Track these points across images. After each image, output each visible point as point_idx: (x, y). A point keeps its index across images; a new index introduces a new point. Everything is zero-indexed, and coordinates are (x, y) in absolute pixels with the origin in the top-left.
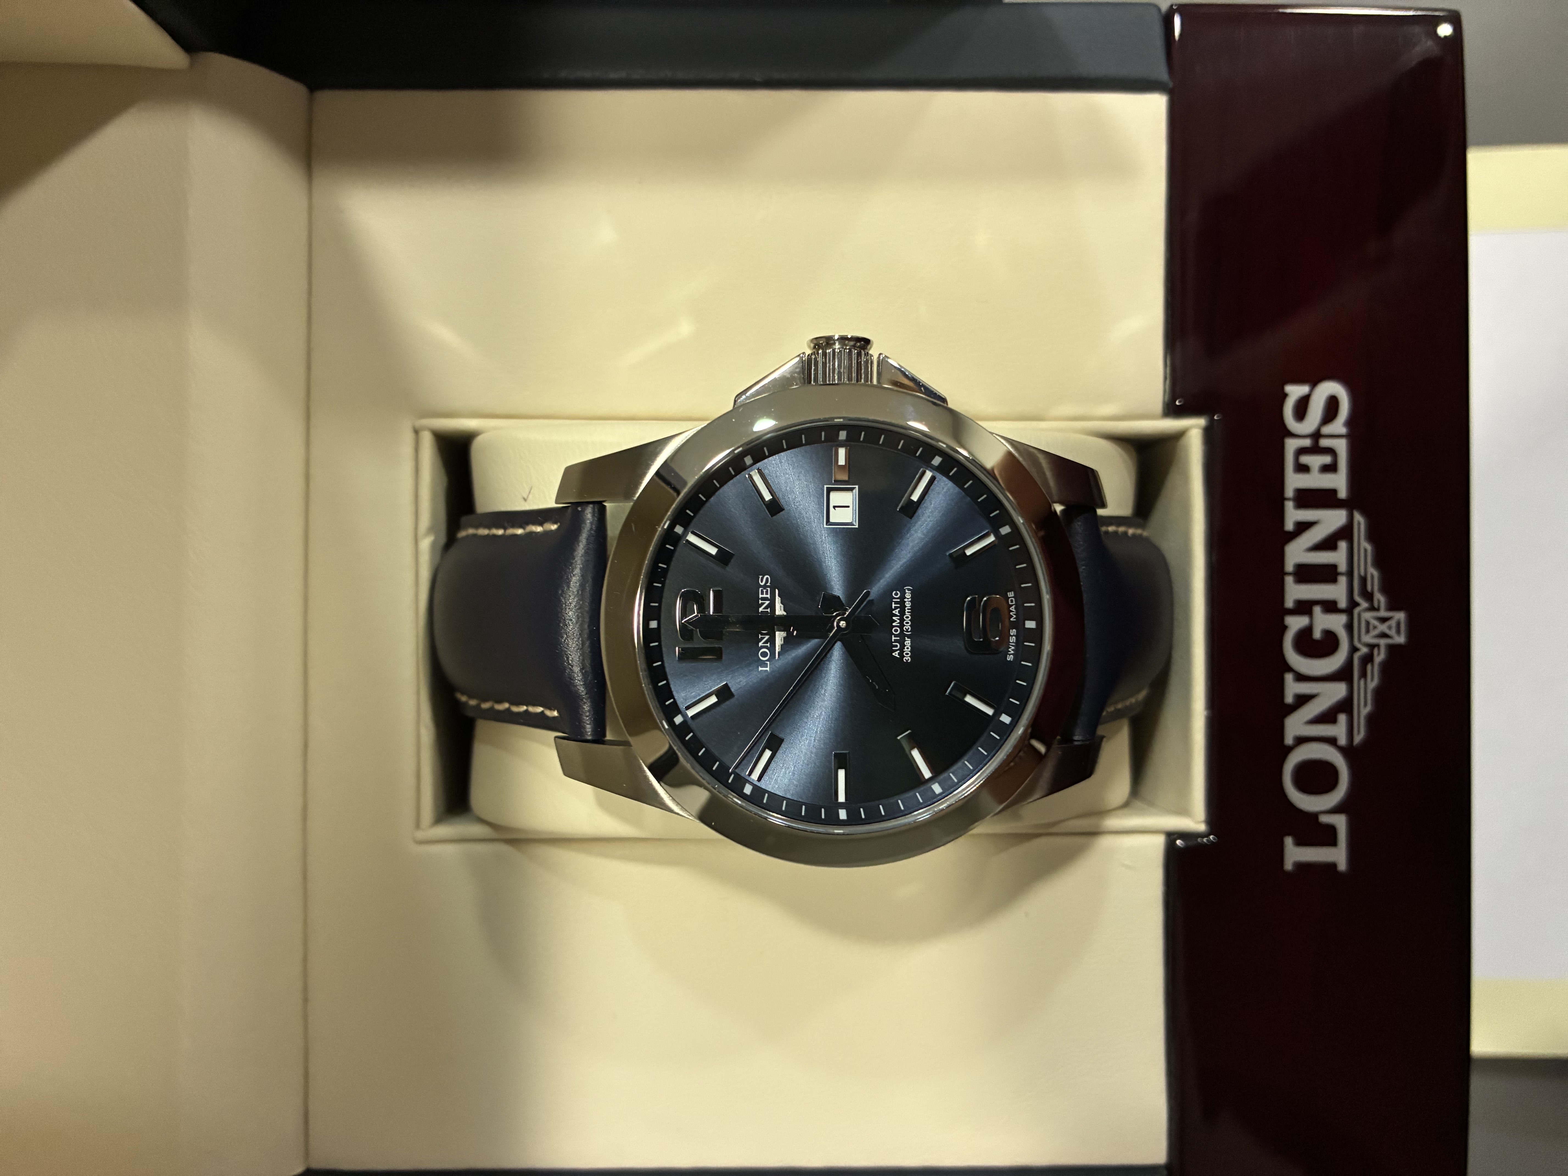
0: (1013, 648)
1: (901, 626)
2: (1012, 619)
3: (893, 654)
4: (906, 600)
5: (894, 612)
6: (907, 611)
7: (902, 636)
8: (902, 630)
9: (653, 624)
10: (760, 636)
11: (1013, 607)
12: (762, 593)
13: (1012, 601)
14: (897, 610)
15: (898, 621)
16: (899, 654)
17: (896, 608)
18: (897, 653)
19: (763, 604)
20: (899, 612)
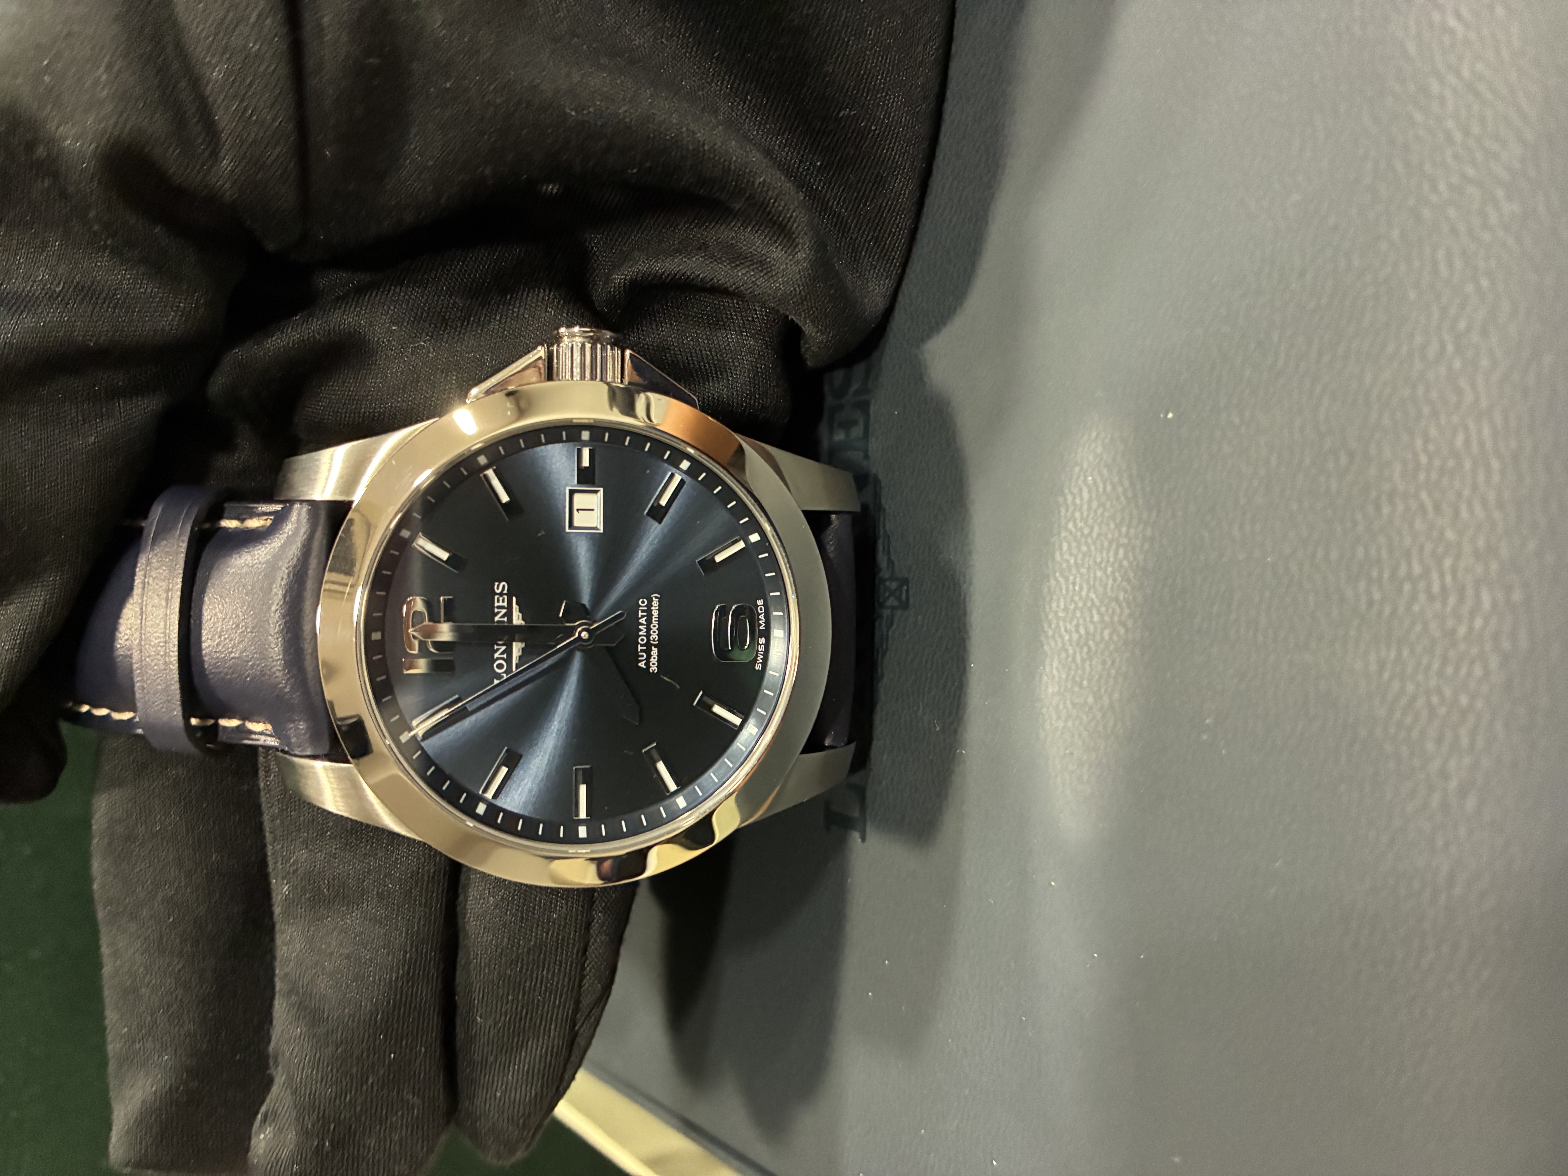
0: (762, 657)
1: (648, 635)
2: (761, 628)
3: (640, 664)
4: (653, 608)
5: (640, 621)
6: (654, 619)
7: (648, 646)
8: (648, 640)
9: (376, 636)
10: (496, 647)
11: (763, 615)
12: (498, 601)
13: (761, 609)
14: (644, 619)
15: (645, 630)
16: (645, 664)
17: (643, 616)
18: (643, 663)
19: (498, 613)
20: (646, 621)
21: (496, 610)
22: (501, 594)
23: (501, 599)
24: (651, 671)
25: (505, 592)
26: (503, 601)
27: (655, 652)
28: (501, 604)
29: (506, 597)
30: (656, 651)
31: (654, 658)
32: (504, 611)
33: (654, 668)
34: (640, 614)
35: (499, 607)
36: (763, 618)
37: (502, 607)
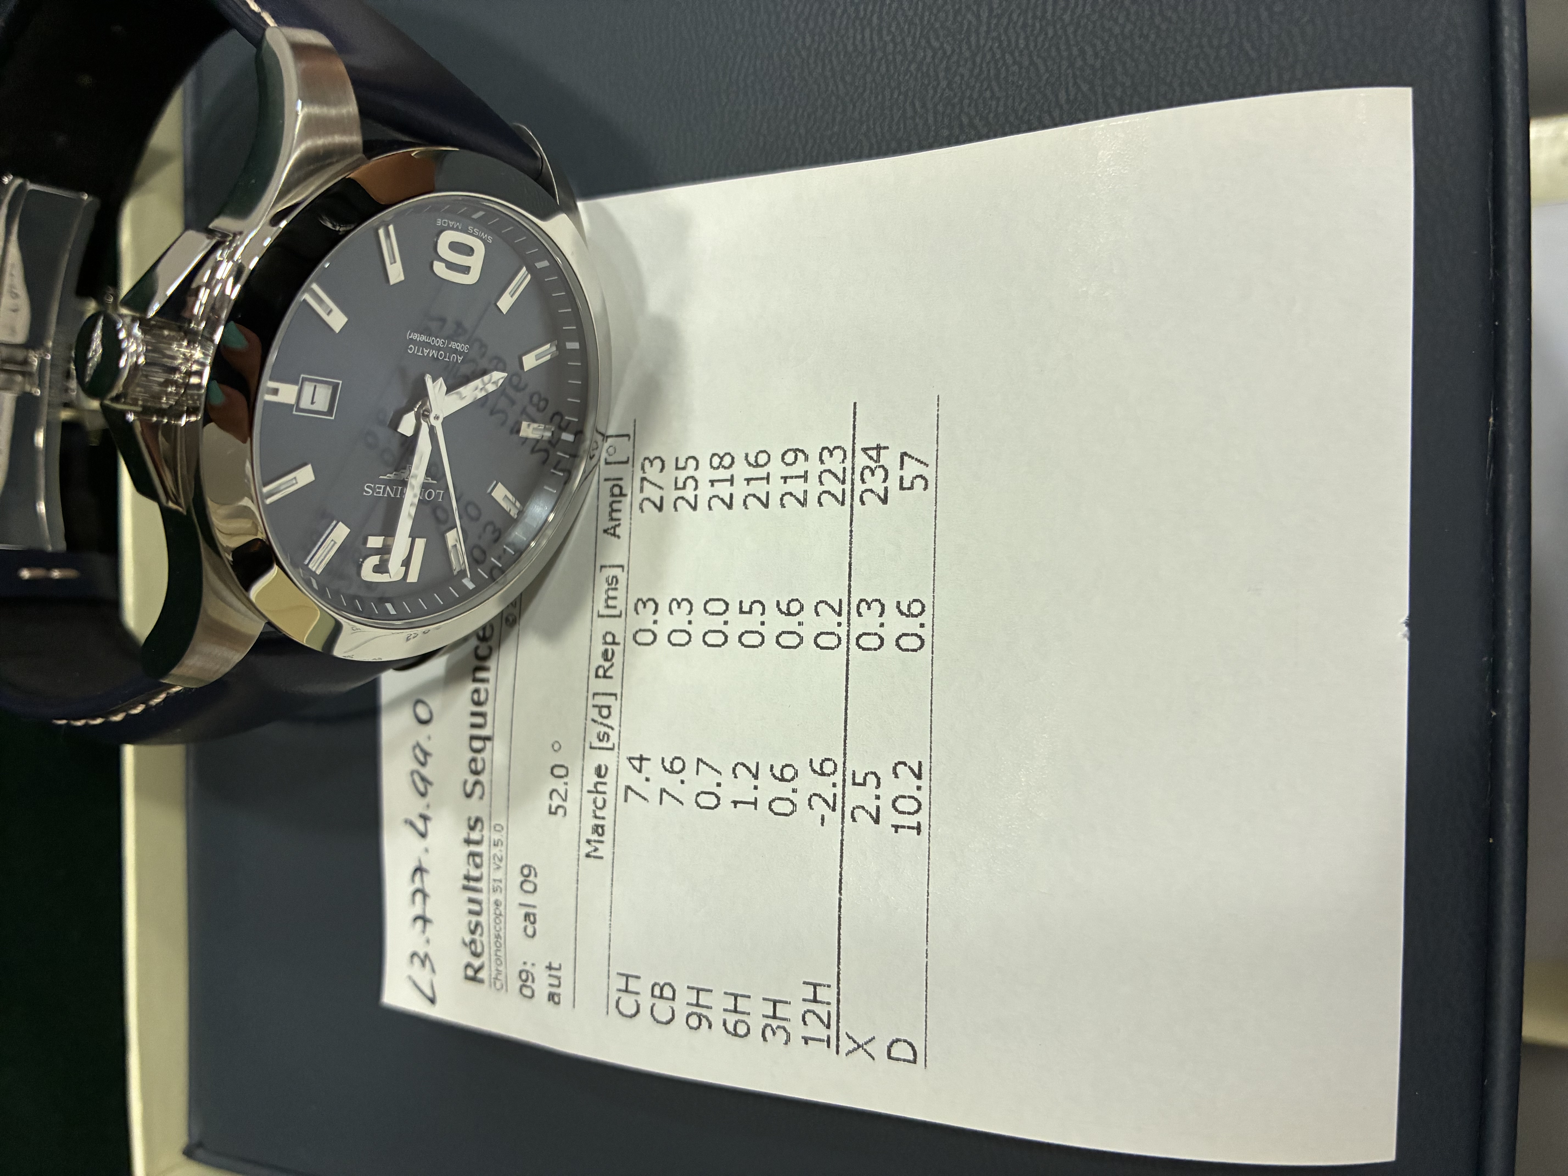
1: (439, 349)
2: (460, 228)
3: (459, 362)
4: (418, 339)
5: (425, 355)
6: (427, 341)
7: (449, 351)
8: (443, 349)
12: (379, 493)
13: (445, 223)
14: (425, 351)
15: (434, 351)
17: (423, 352)
18: (459, 358)
19: (388, 493)
20: (426, 349)
21: (386, 495)
22: (373, 490)
23: (378, 490)
24: (467, 352)
25: (373, 486)
26: (380, 488)
27: (453, 345)
28: (382, 491)
29: (377, 486)
30: (453, 343)
31: (458, 345)
32: (388, 488)
33: (465, 348)
34: (420, 354)
35: (384, 493)
36: (453, 223)
37: (385, 489)
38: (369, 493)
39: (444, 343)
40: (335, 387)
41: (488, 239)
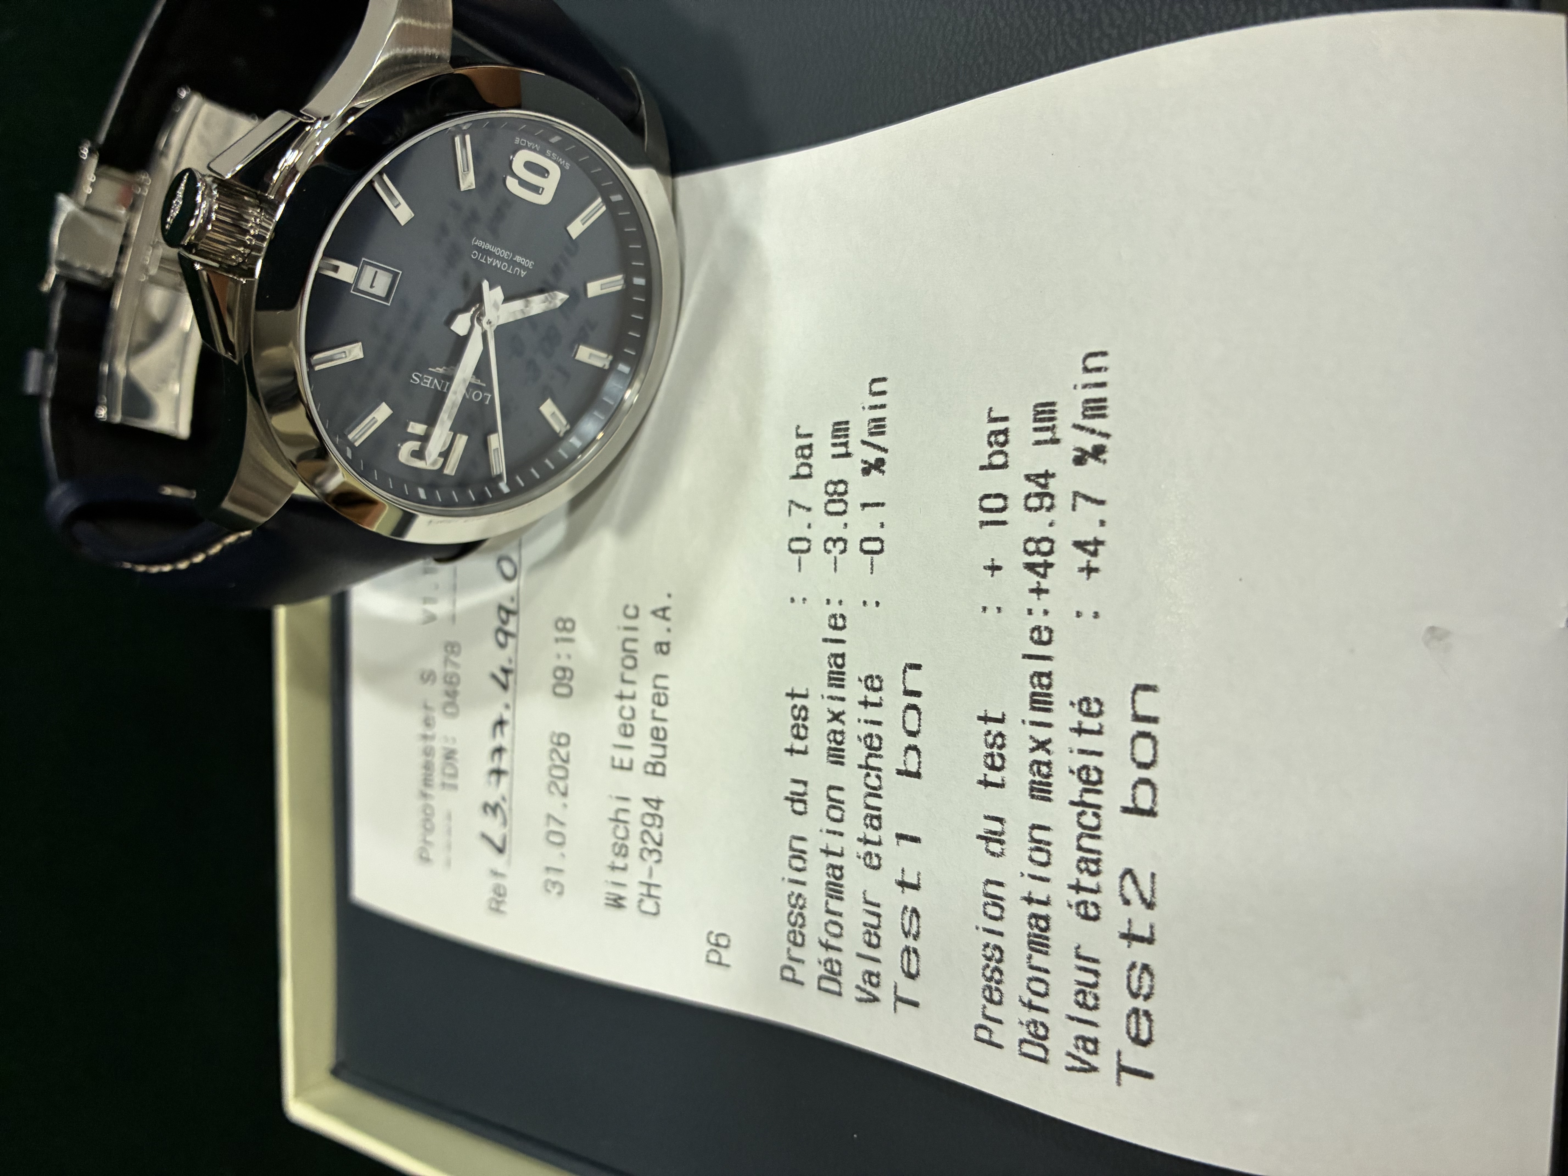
1: (502, 259)
2: (537, 149)
3: (522, 276)
4: (483, 247)
5: (489, 263)
6: (492, 250)
8: (507, 261)
15: (498, 261)
18: (522, 272)
19: (435, 386)
20: (490, 258)
21: (433, 387)
22: (421, 379)
23: (425, 380)
24: (531, 268)
25: (421, 375)
26: (428, 379)
27: (518, 259)
28: (429, 382)
29: (425, 376)
30: (518, 257)
31: (523, 261)
32: (436, 381)
33: (530, 264)
34: (483, 261)
35: (431, 384)
36: (531, 144)
37: (432, 381)
38: (416, 381)
39: (508, 256)
40: (396, 275)
41: (565, 165)
